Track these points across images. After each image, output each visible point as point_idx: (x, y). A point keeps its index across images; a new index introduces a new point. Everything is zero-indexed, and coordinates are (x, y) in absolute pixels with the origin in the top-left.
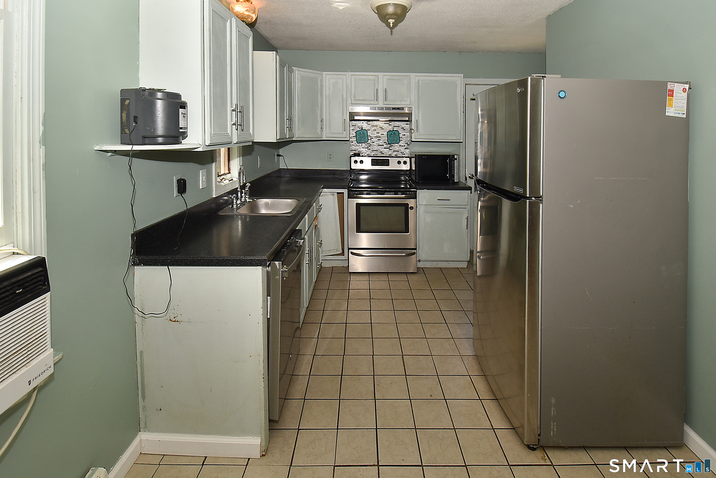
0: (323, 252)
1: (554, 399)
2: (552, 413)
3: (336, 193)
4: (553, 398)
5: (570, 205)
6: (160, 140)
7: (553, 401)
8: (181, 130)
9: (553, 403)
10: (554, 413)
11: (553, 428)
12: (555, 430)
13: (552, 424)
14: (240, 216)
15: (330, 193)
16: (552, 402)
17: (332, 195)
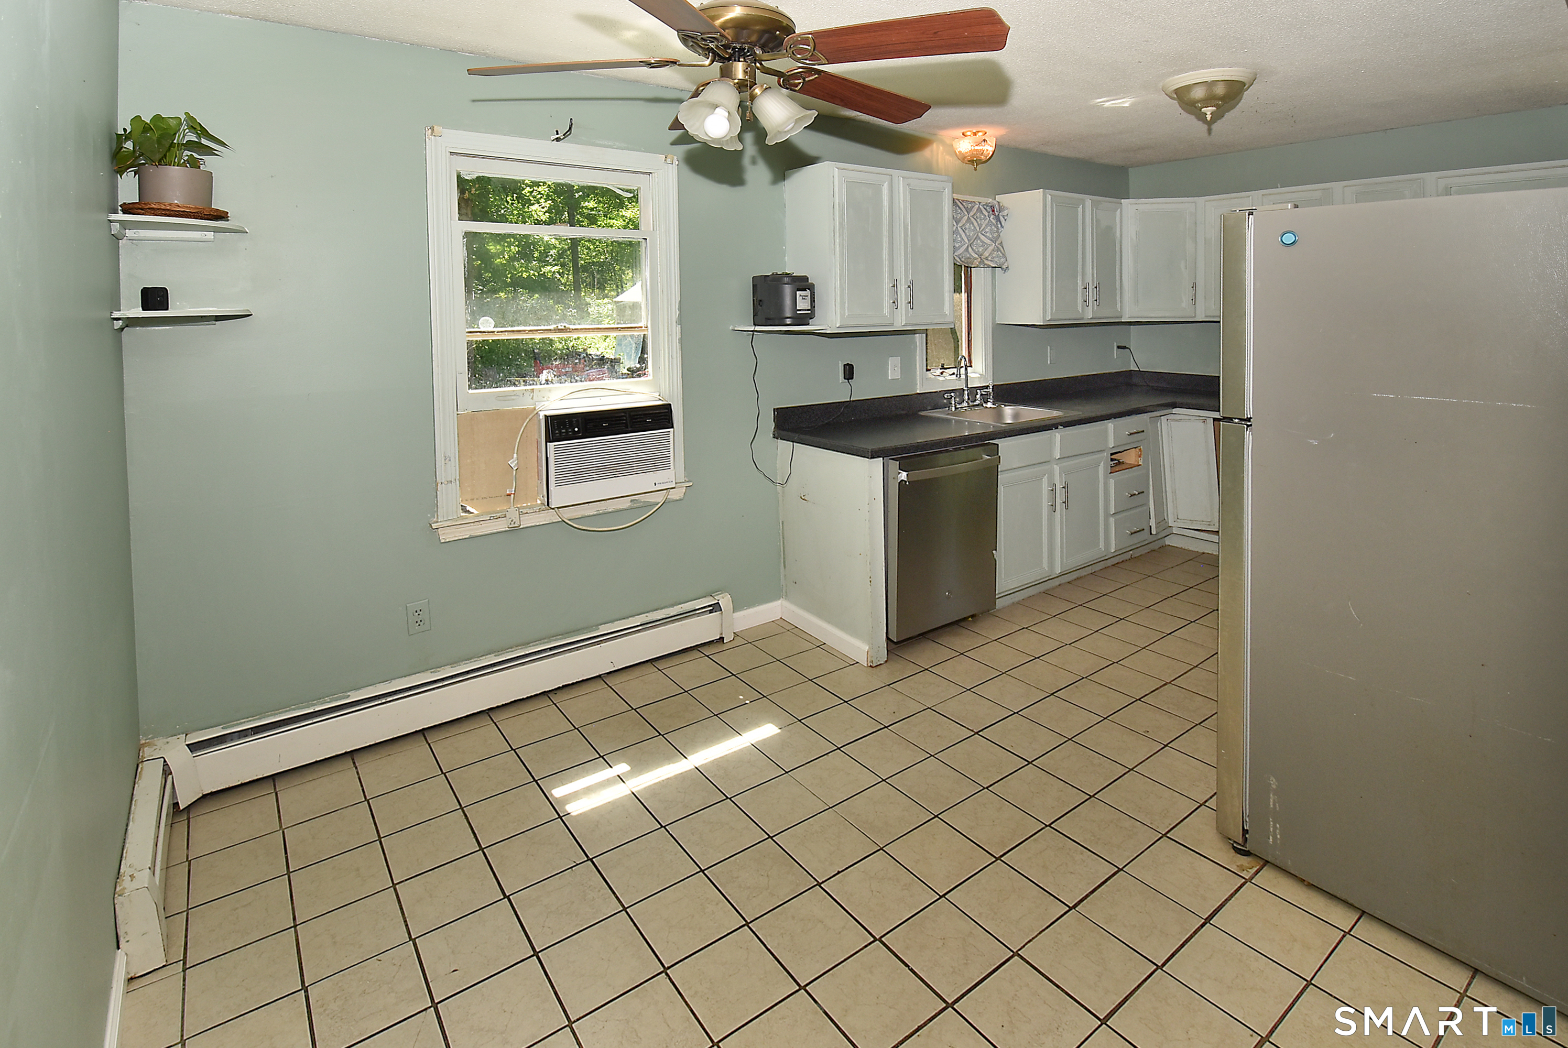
0: (1178, 520)
1: (1274, 780)
2: (1271, 804)
3: (1212, 420)
4: (1272, 778)
5: (1311, 439)
6: (788, 321)
7: (1273, 782)
8: (798, 312)
9: (1274, 787)
10: (1274, 805)
11: (1274, 831)
12: (1279, 836)
13: (1272, 823)
14: (967, 423)
15: (1198, 418)
16: (1271, 784)
17: (1202, 421)
